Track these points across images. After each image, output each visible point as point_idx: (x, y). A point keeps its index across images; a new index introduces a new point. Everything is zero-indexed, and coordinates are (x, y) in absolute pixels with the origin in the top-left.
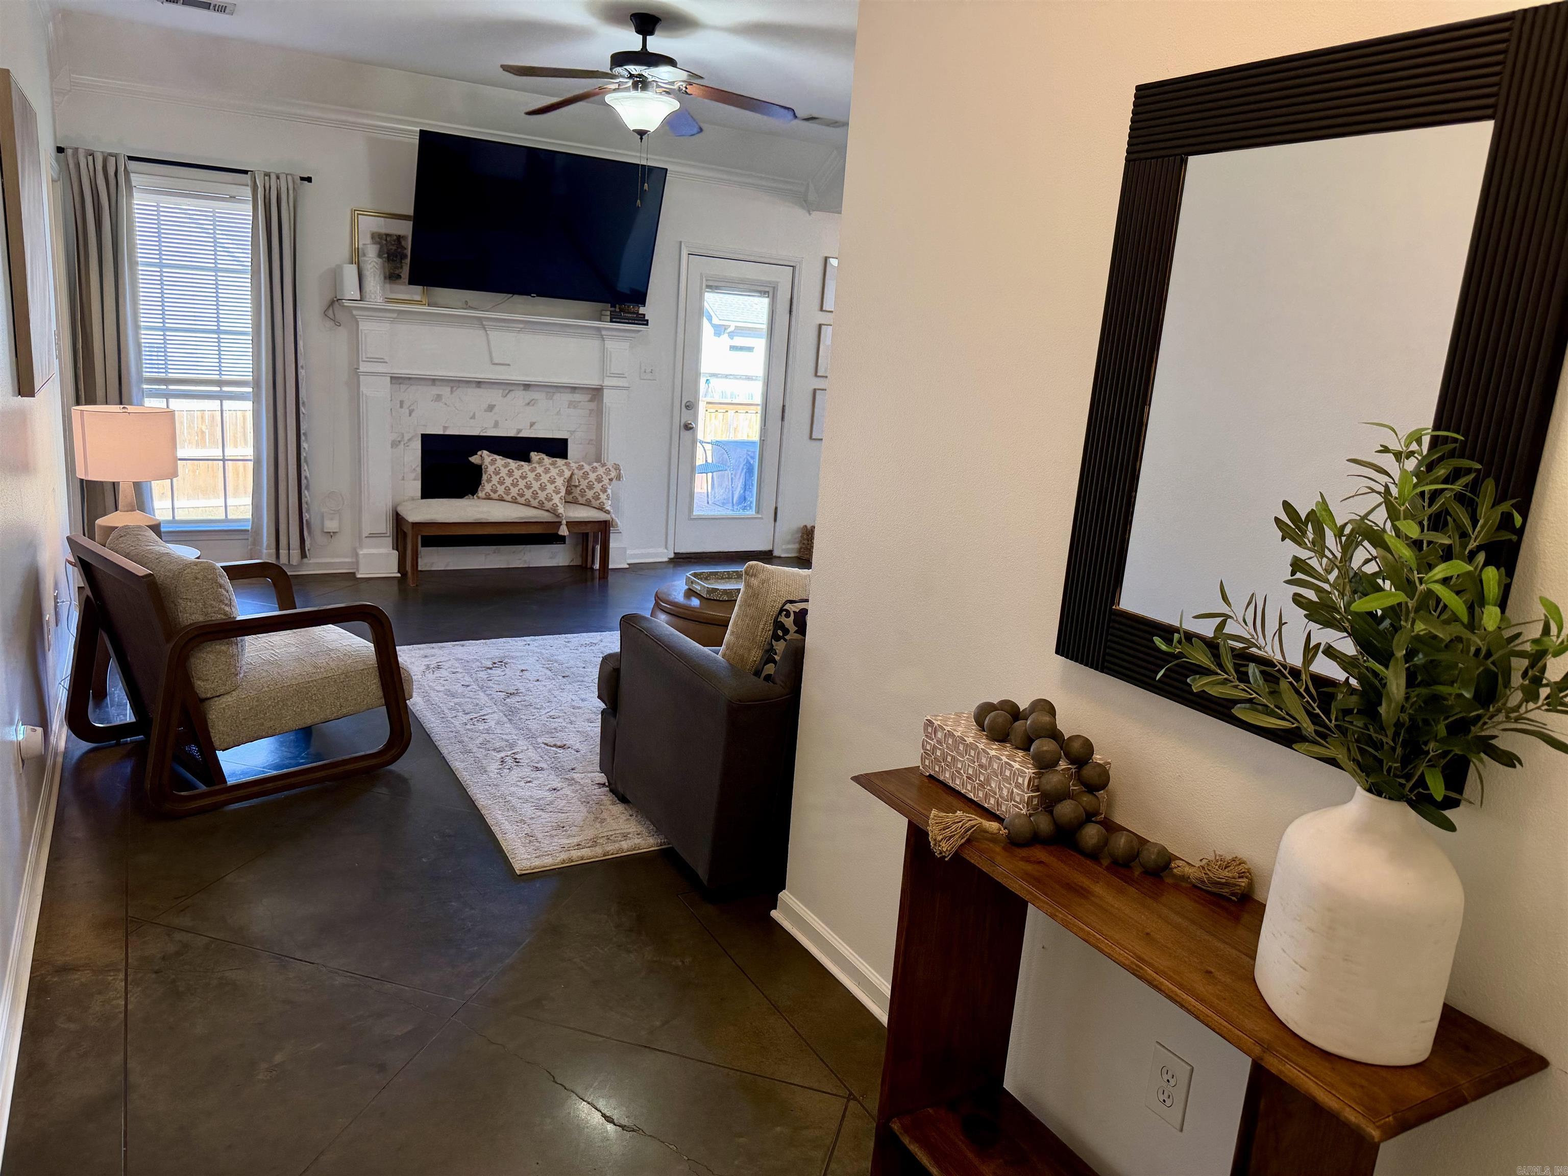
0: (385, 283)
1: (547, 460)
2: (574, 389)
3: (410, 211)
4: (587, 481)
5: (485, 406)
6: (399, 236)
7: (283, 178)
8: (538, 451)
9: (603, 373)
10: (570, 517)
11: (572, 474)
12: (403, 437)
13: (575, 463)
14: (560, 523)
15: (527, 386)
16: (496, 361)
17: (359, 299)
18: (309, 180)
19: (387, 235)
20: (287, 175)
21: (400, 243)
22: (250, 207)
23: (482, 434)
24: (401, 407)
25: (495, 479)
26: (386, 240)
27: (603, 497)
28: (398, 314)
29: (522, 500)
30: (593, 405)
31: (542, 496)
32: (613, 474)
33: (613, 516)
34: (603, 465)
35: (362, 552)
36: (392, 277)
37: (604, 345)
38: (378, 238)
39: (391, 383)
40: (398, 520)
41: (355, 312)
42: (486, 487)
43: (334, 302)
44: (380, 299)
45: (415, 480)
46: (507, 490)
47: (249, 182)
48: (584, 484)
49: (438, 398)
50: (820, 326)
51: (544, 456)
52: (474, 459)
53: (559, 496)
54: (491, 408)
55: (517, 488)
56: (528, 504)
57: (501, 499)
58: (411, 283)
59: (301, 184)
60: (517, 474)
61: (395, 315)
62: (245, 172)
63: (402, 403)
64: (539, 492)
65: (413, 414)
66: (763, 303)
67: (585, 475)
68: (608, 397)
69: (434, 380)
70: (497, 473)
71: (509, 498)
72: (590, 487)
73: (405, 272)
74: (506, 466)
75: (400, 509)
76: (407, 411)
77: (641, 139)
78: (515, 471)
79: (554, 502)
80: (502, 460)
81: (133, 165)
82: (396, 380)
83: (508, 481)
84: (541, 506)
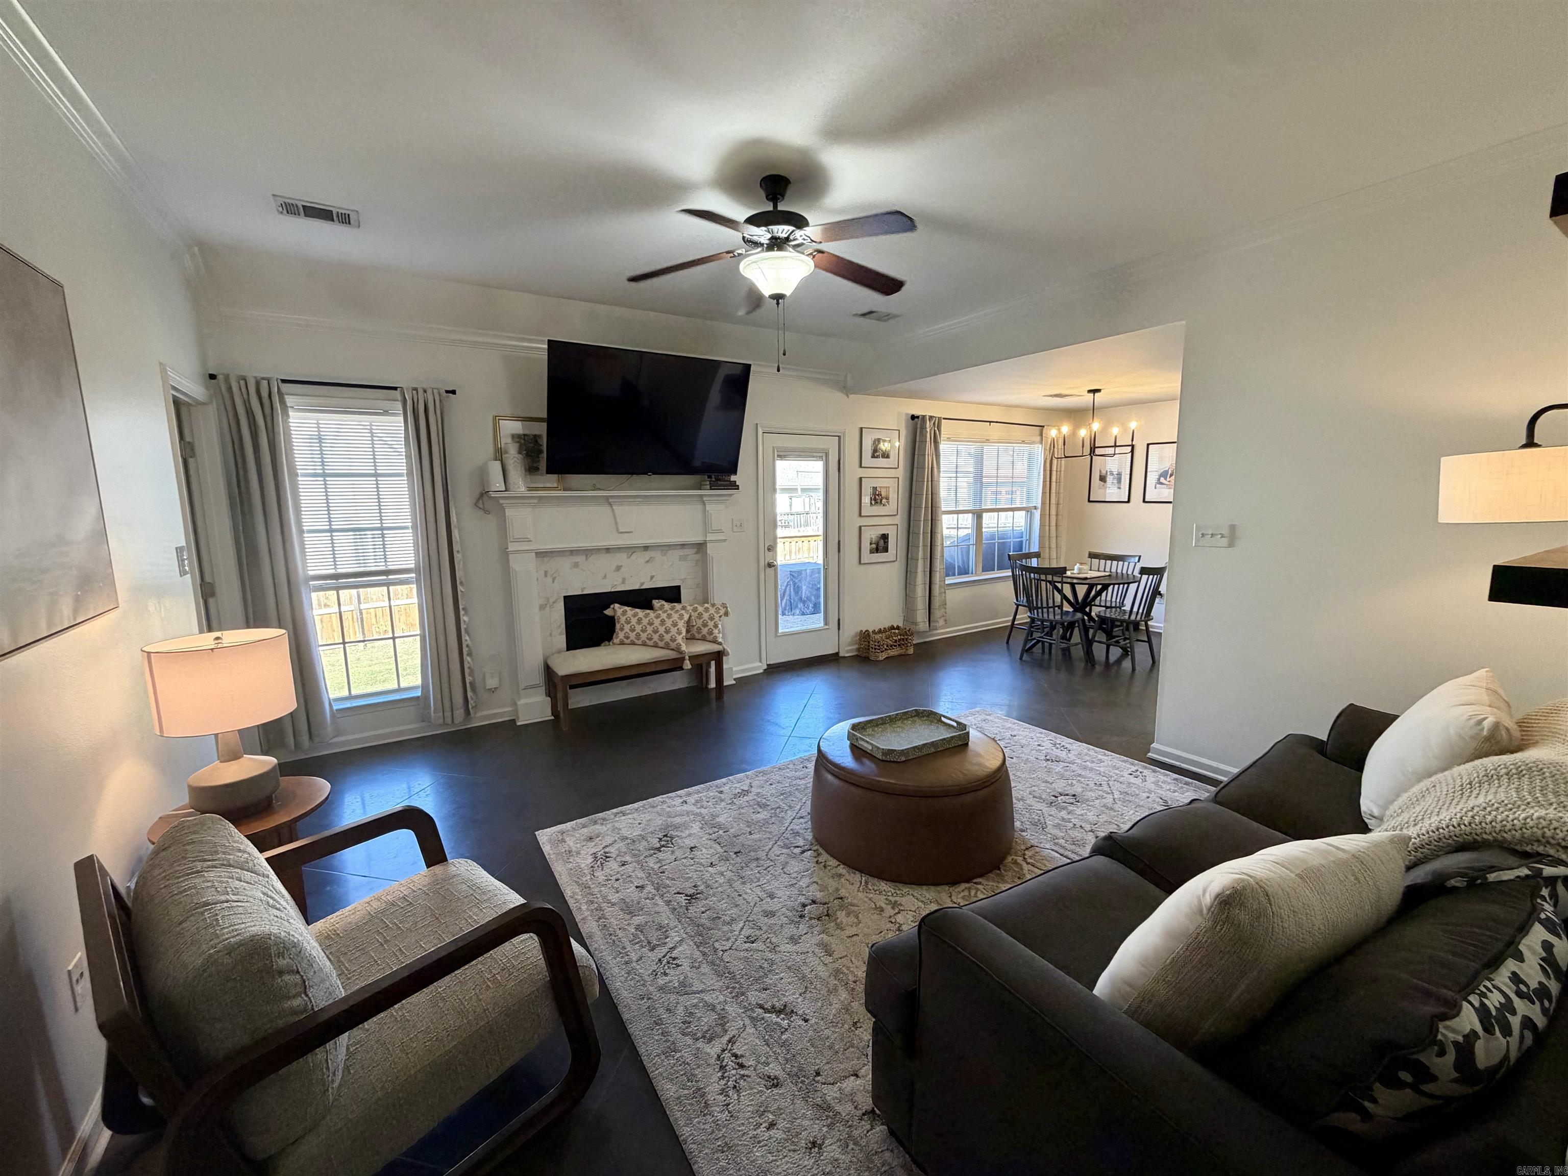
0: (525, 475)
1: (667, 606)
2: (683, 546)
3: (544, 414)
4: (702, 620)
5: (614, 567)
6: (535, 435)
7: (429, 392)
8: (658, 598)
9: (706, 531)
10: (691, 653)
11: (690, 616)
12: (548, 601)
13: (690, 606)
14: (683, 659)
15: (646, 548)
16: (621, 531)
17: (504, 489)
18: (454, 392)
19: (525, 435)
20: (433, 389)
21: (536, 441)
22: (401, 419)
23: (613, 590)
24: (546, 576)
25: (627, 628)
26: (524, 439)
27: (716, 631)
28: (540, 500)
29: (651, 643)
30: (698, 557)
31: (667, 638)
32: (722, 612)
33: (725, 647)
34: (713, 605)
35: (521, 702)
36: (532, 469)
37: (705, 508)
38: (516, 437)
39: (536, 557)
40: (548, 671)
41: (501, 502)
42: (620, 635)
43: (484, 495)
44: (523, 489)
45: (561, 634)
46: (638, 635)
47: (399, 398)
48: (700, 622)
49: (576, 565)
50: (861, 479)
51: (663, 602)
52: (608, 612)
53: (681, 636)
54: (618, 568)
55: (646, 634)
56: (656, 646)
57: (633, 644)
58: (548, 472)
59: (448, 397)
60: (645, 621)
61: (536, 501)
62: (395, 388)
63: (546, 573)
64: (665, 634)
65: (556, 581)
66: (819, 465)
67: (700, 616)
68: (710, 549)
69: (572, 551)
70: (628, 622)
71: (640, 642)
72: (705, 625)
73: (543, 464)
74: (635, 615)
75: (550, 663)
76: (551, 579)
77: (778, 304)
78: (644, 618)
79: (677, 642)
80: (631, 610)
81: (285, 388)
82: (540, 554)
83: (638, 628)
84: (667, 647)
